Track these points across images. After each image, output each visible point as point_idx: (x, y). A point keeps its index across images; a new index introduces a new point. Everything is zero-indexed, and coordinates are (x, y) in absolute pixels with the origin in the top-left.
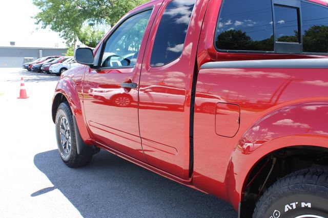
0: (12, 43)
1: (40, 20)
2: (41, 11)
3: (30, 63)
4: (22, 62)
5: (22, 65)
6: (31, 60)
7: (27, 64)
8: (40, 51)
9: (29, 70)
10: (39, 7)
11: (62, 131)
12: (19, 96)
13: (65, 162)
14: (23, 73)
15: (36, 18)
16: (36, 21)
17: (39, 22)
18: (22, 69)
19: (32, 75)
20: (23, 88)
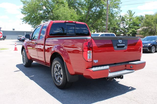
0: (14, 29)
1: (25, 20)
2: (25, 16)
3: (20, 38)
4: (17, 37)
5: (17, 39)
6: (21, 37)
7: (19, 38)
8: (25, 32)
9: (20, 40)
10: (24, 15)
11: (24, 57)
12: (14, 49)
13: (24, 66)
14: (17, 42)
15: (23, 19)
16: (23, 20)
17: (24, 21)
18: (17, 40)
19: (21, 42)
20: (16, 47)
